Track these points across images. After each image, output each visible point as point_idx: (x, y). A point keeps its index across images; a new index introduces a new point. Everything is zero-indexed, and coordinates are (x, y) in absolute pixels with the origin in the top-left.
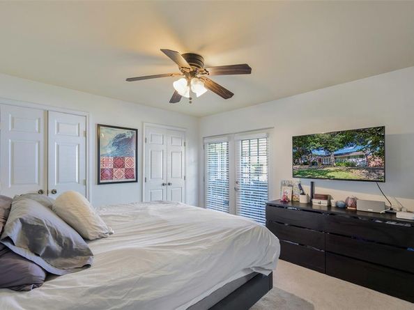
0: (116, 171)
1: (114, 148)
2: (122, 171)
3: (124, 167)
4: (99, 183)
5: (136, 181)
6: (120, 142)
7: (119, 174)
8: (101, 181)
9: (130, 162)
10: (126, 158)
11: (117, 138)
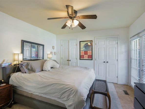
0: (85, 56)
1: (84, 48)
2: (87, 56)
3: (87, 54)
4: (80, 59)
5: (92, 60)
6: (86, 46)
7: (86, 57)
8: (81, 59)
9: (89, 53)
10: (88, 51)
11: (85, 45)
